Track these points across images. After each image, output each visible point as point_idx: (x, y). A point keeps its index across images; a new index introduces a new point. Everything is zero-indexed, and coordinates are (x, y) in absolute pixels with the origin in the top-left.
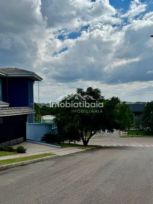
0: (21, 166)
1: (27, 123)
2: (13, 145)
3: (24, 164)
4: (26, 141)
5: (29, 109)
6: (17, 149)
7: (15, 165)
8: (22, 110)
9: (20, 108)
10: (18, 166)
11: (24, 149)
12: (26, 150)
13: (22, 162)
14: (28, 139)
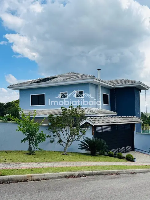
0: (131, 173)
1: (135, 132)
2: (122, 153)
3: (134, 172)
4: (134, 150)
5: (136, 118)
6: (126, 156)
7: (126, 171)
8: (129, 118)
9: (127, 117)
10: (128, 173)
11: (132, 157)
12: (135, 159)
13: (132, 170)
14: (136, 149)
